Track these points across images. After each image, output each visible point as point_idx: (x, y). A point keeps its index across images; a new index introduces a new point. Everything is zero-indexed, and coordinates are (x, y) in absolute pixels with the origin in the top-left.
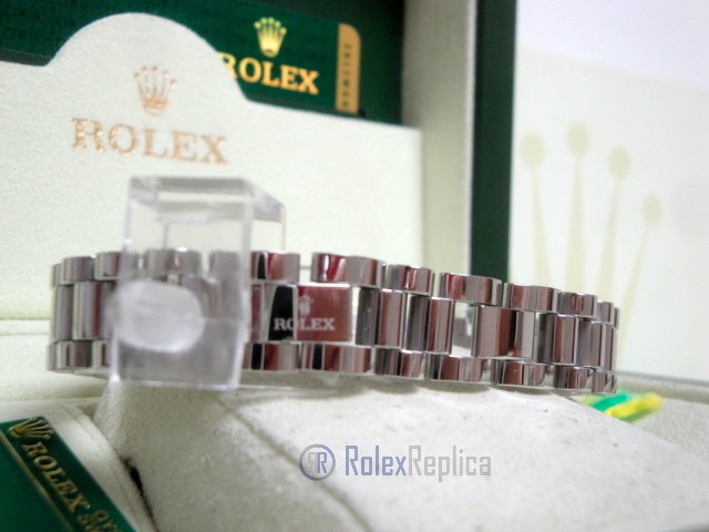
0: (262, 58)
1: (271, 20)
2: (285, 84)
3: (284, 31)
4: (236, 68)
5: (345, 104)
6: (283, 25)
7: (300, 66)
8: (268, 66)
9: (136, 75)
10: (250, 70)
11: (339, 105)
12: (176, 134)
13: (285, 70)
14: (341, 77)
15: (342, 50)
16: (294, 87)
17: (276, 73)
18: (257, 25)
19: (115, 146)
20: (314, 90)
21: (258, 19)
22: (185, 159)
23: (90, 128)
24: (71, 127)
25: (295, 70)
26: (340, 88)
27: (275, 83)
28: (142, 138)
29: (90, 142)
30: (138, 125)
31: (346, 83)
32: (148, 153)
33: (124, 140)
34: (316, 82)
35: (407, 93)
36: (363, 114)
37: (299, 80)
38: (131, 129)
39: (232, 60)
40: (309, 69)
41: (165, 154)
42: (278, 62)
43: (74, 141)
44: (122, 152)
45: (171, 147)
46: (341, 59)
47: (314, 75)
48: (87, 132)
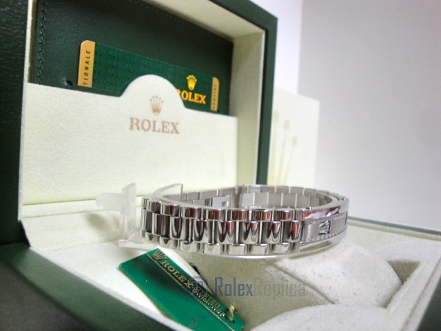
0: (189, 90)
1: (192, 76)
2: (195, 101)
3: (196, 80)
4: (180, 95)
5: (214, 108)
6: (196, 78)
7: (200, 93)
8: (190, 94)
9: (151, 100)
10: (185, 95)
11: (212, 108)
12: (163, 123)
13: (196, 95)
14: (213, 97)
15: (213, 87)
16: (198, 102)
17: (193, 97)
18: (188, 78)
19: (143, 128)
20: (204, 103)
21: (188, 76)
22: (166, 132)
23: (135, 121)
24: (130, 121)
25: (199, 95)
26: (212, 101)
27: (192, 100)
28: (152, 125)
29: (135, 127)
30: (151, 120)
31: (214, 100)
32: (154, 130)
33: (146, 126)
34: (205, 99)
35: (231, 103)
36: (218, 112)
37: (200, 99)
38: (149, 122)
39: (179, 91)
40: (203, 95)
41: (159, 131)
42: (193, 92)
43: (130, 127)
44: (145, 130)
45: (161, 127)
46: (213, 90)
47: (205, 97)
48: (135, 124)
